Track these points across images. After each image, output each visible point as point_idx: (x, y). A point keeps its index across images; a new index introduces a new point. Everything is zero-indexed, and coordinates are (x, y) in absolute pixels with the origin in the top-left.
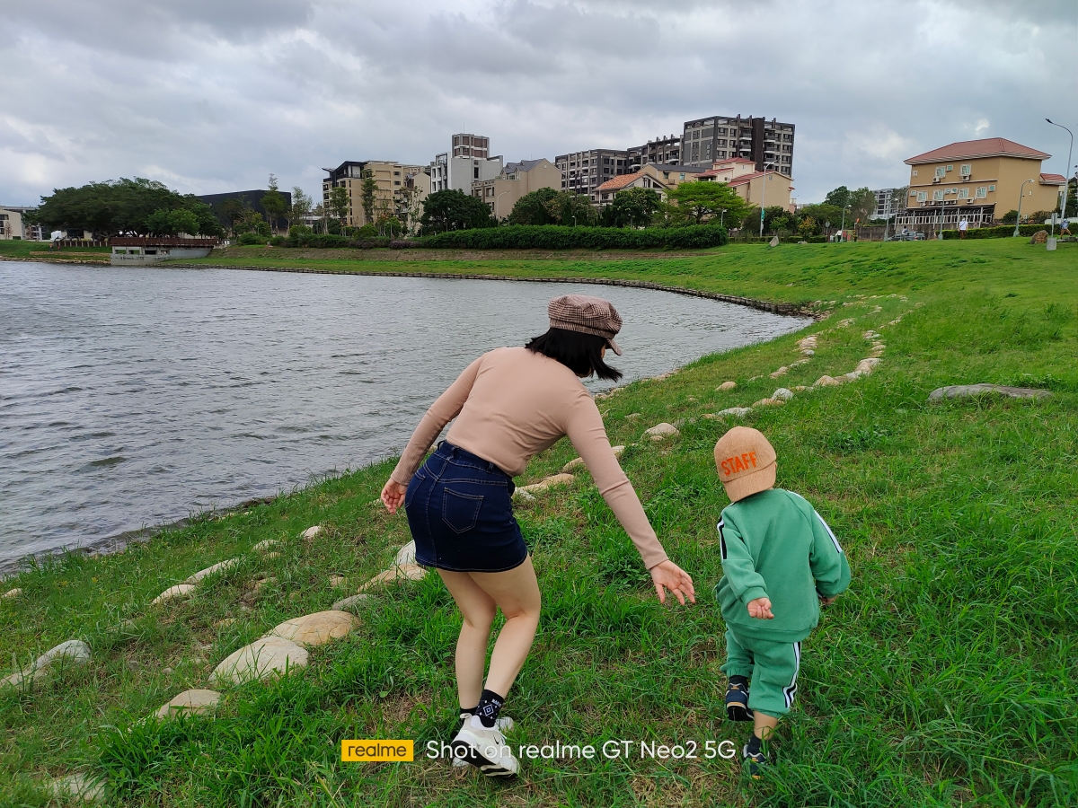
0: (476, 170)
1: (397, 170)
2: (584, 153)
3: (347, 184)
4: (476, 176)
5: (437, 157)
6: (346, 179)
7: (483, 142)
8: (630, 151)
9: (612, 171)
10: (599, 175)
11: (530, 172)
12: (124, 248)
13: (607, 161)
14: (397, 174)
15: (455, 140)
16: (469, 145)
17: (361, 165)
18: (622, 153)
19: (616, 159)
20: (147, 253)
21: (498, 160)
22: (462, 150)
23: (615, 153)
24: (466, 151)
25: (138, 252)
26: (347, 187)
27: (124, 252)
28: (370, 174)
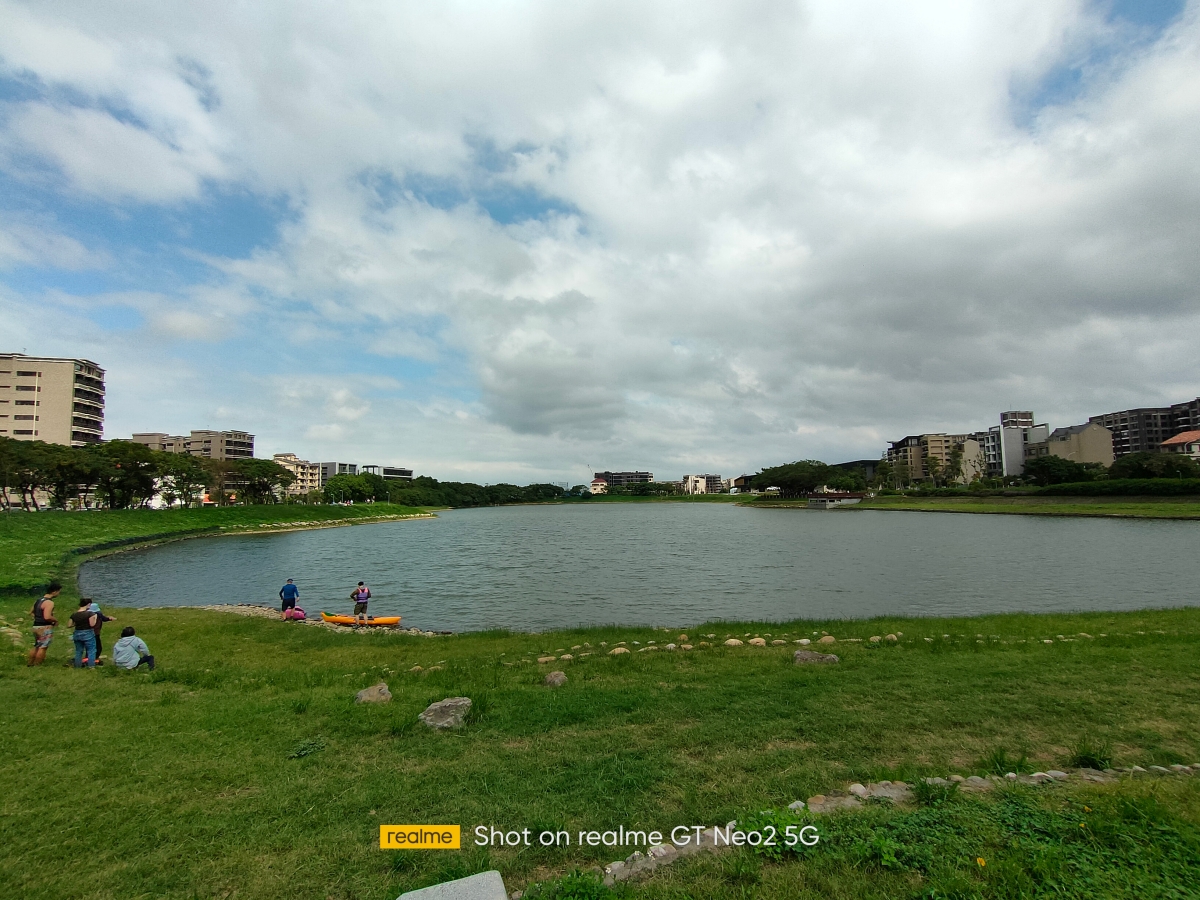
0: (1026, 435)
1: (947, 439)
2: (1122, 413)
3: (909, 451)
4: (1025, 439)
5: (990, 428)
7: (1029, 415)
9: (1156, 424)
10: (1141, 428)
11: (1081, 434)
13: (1148, 417)
15: (1004, 416)
16: (1017, 418)
17: (918, 438)
19: (1159, 415)
22: (1010, 422)
23: (1157, 410)
24: (1014, 423)
26: (909, 454)
28: (926, 443)
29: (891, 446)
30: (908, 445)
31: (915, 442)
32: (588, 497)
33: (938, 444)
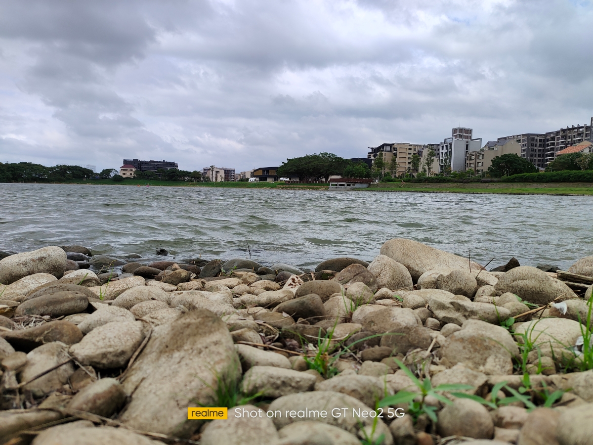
0: (467, 145)
1: (410, 147)
2: (517, 136)
3: (384, 155)
4: (467, 149)
5: (446, 139)
6: (383, 153)
7: (469, 131)
8: (547, 134)
9: (536, 145)
10: (528, 147)
11: (504, 146)
12: (336, 183)
13: (533, 139)
14: (410, 149)
15: (454, 131)
16: (462, 133)
17: (391, 145)
18: (541, 135)
19: (539, 138)
20: (348, 185)
21: (479, 140)
22: (458, 136)
23: (538, 135)
24: (461, 136)
25: (344, 185)
26: (383, 157)
27: (336, 185)
28: (396, 149)
29: (370, 151)
30: (383, 151)
31: (388, 148)
32: (118, 180)
33: (404, 151)
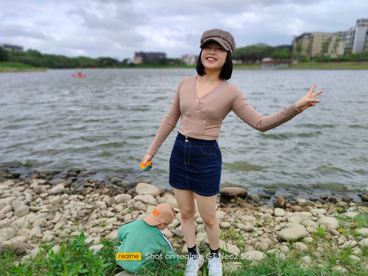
0: (367, 32)
6: (303, 40)
26: (303, 44)
28: (312, 37)
31: (306, 37)
32: (132, 65)
